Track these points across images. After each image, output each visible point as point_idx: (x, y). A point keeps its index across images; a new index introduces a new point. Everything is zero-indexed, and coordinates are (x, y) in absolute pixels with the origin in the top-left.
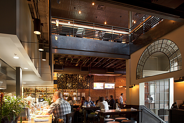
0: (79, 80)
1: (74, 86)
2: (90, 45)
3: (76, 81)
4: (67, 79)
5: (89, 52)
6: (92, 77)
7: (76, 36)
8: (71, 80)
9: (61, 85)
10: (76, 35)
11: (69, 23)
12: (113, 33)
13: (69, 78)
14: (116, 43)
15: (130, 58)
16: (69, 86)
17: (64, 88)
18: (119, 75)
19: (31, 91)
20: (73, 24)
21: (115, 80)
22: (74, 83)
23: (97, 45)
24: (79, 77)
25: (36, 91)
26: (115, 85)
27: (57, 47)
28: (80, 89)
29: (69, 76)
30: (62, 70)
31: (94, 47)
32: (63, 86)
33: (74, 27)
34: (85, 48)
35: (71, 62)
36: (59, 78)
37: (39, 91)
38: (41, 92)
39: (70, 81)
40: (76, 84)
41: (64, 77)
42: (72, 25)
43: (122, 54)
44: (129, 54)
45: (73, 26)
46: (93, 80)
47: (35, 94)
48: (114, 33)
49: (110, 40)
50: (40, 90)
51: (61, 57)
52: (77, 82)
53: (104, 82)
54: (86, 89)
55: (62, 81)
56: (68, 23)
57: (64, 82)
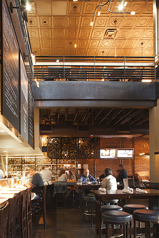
0: (80, 145)
1: (72, 155)
2: (89, 91)
3: (74, 147)
4: (62, 145)
5: (88, 101)
6: (98, 142)
7: (68, 80)
8: (67, 146)
9: (54, 154)
10: (68, 78)
11: (58, 61)
12: (126, 68)
13: (65, 143)
14: (131, 83)
15: (156, 106)
16: (66, 155)
17: (58, 158)
18: (139, 135)
19: (17, 162)
20: (63, 62)
21: (133, 145)
22: (72, 150)
23: (99, 89)
24: (80, 142)
25: (23, 163)
26: (134, 152)
27: (41, 98)
28: (80, 158)
29: (64, 140)
30: (51, 132)
31: (96, 93)
32: (57, 154)
33: (65, 67)
34: (81, 95)
35: (66, 120)
36: (51, 144)
37: (27, 163)
38: (29, 164)
39: (66, 148)
40: (75, 152)
41: (58, 142)
42: (62, 64)
43: (142, 99)
44: (154, 99)
45: (63, 66)
46: (100, 146)
47: (21, 167)
48: (128, 66)
49: (122, 79)
50: (28, 161)
51: (51, 114)
52: (76, 149)
53: (116, 148)
54: (89, 158)
55: (55, 148)
56: (56, 62)
57: (59, 150)
